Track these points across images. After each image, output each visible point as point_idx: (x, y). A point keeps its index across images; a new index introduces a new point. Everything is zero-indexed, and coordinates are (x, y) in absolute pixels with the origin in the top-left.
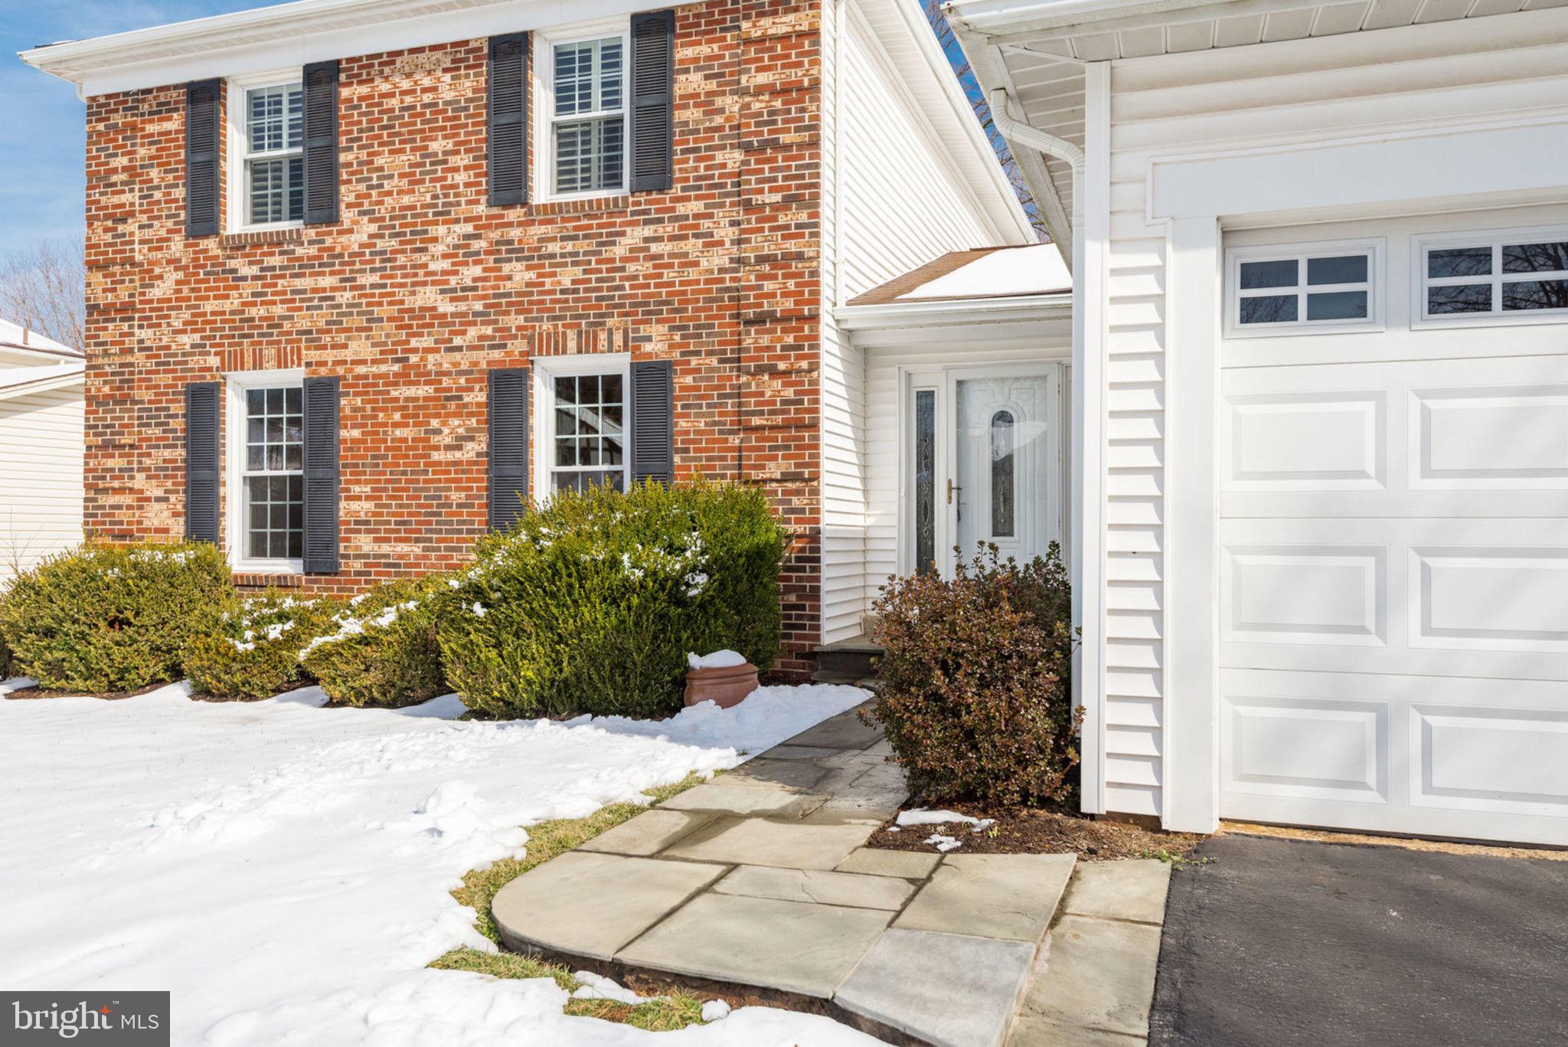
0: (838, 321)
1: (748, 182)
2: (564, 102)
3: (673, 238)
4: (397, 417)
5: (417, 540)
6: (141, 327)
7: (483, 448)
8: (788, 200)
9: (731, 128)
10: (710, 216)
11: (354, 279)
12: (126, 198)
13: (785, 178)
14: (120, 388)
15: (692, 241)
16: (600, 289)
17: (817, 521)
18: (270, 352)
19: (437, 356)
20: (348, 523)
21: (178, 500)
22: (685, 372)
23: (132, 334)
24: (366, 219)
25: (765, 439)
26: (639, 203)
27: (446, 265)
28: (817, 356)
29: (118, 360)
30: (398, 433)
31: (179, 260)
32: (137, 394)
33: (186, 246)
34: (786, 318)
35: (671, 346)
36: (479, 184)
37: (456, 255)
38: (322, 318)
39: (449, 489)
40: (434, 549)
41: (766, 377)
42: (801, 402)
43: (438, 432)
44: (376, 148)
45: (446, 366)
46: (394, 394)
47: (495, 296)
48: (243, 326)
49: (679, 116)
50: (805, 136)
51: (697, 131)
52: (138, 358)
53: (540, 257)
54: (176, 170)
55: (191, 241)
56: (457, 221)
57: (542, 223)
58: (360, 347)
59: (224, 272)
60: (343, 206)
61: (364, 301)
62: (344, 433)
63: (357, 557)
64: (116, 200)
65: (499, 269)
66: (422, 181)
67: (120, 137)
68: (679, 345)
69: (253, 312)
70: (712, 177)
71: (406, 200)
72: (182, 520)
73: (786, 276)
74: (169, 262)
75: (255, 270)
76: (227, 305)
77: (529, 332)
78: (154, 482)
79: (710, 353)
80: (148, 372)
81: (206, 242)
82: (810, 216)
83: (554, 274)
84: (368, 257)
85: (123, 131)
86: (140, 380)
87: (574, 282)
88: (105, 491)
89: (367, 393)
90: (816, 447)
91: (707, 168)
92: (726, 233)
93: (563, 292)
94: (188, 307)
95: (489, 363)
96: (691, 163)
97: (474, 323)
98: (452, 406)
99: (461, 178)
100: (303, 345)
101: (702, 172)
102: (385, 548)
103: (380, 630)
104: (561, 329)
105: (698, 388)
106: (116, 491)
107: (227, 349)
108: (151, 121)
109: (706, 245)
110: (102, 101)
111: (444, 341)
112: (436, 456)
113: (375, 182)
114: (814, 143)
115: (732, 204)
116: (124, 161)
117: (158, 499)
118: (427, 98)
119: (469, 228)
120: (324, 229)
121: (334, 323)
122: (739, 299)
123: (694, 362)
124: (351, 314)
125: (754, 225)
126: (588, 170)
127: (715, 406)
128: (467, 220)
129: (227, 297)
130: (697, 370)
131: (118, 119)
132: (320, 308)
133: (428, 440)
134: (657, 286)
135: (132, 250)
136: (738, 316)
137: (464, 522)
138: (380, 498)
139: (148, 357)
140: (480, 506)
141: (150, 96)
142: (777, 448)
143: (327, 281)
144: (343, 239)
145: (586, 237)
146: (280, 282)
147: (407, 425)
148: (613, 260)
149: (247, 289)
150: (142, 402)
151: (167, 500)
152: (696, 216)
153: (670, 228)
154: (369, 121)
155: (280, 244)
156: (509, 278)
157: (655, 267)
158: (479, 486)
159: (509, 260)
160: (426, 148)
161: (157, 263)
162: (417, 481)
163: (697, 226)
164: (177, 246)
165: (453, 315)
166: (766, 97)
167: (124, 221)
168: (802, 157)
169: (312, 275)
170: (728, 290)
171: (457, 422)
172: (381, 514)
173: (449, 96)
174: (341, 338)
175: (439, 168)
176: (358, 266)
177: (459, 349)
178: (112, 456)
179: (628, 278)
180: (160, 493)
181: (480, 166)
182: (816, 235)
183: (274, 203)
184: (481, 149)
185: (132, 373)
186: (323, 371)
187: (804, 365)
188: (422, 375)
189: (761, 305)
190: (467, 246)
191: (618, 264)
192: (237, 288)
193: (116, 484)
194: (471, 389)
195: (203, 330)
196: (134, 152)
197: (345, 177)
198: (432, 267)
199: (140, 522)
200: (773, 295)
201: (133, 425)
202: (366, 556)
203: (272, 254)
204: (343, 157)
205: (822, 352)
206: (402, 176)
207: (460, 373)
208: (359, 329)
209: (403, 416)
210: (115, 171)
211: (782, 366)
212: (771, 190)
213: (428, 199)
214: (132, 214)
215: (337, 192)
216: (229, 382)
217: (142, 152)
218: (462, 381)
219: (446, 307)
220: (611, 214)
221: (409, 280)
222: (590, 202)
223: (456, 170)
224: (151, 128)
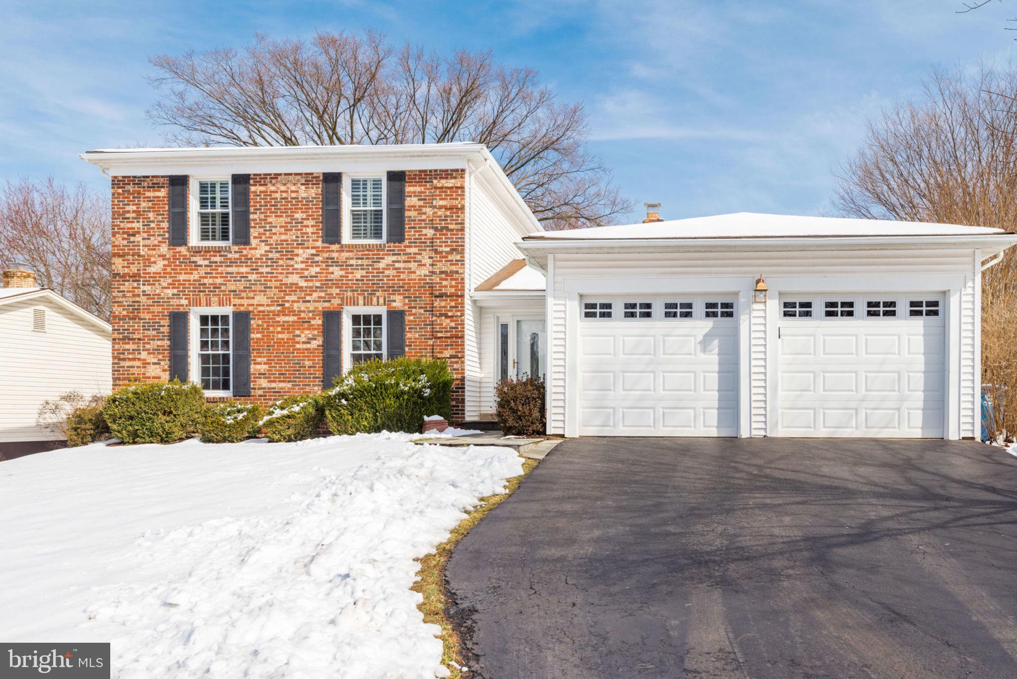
0: (471, 297)
1: (436, 242)
2: (355, 202)
3: (405, 262)
4: (279, 329)
5: (289, 382)
6: (144, 285)
7: (321, 343)
8: (453, 250)
9: (429, 220)
10: (421, 254)
11: (258, 269)
12: (135, 225)
13: (451, 242)
14: (132, 313)
15: (413, 263)
16: (374, 280)
17: (464, 373)
18: (215, 299)
19: (299, 304)
20: (255, 374)
21: (166, 364)
22: (410, 315)
23: (139, 288)
24: (263, 244)
25: (443, 342)
26: (390, 247)
27: (303, 266)
28: (463, 311)
29: (131, 300)
30: (280, 336)
31: (165, 256)
32: (142, 315)
33: (169, 249)
34: (451, 296)
35: (404, 304)
36: (318, 233)
37: (308, 262)
38: (241, 286)
39: (304, 360)
40: (297, 385)
41: (443, 318)
42: (458, 328)
43: (299, 336)
44: (268, 214)
45: (303, 309)
46: (277, 319)
47: (326, 280)
48: (200, 287)
49: (407, 214)
50: (459, 227)
51: (415, 220)
52: (143, 299)
53: (346, 266)
54: (164, 215)
55: (171, 247)
56: (308, 248)
57: (347, 251)
58: (260, 299)
59: (190, 262)
60: (252, 238)
61: (263, 279)
62: (252, 336)
63: (259, 389)
64: (129, 225)
65: (328, 269)
66: (291, 230)
67: (131, 197)
68: (408, 304)
69: (206, 281)
70: (421, 239)
71: (283, 237)
72: (168, 373)
73: (451, 280)
74: (159, 256)
75: (207, 262)
76: (192, 277)
77: (342, 296)
78: (152, 356)
79: (421, 308)
80: (147, 306)
81: (180, 248)
82: (461, 257)
83: (353, 273)
84: (264, 260)
85: (132, 194)
86: (143, 309)
87: (362, 276)
88: (124, 359)
89: (264, 319)
90: (463, 345)
91: (419, 235)
92: (428, 261)
93: (357, 280)
94: (170, 277)
95: (323, 308)
96: (412, 233)
97: (316, 291)
98: (306, 325)
99: (310, 230)
100: (232, 296)
101: (417, 237)
102: (273, 385)
103: (295, 413)
104: (356, 296)
105: (415, 321)
106: (129, 359)
107: (192, 297)
108: (148, 191)
109: (419, 265)
110: (121, 179)
111: (302, 298)
112: (298, 346)
113: (268, 228)
114: (462, 230)
115: (430, 250)
116: (134, 208)
117: (154, 364)
118: (294, 195)
119: (314, 251)
120: (242, 247)
121: (248, 288)
122: (432, 287)
123: (414, 311)
124: (256, 284)
125: (438, 259)
126: (366, 230)
127: (422, 328)
128: (312, 248)
129: (191, 274)
130: (415, 314)
131: (130, 188)
132: (241, 281)
133: (294, 339)
134: (398, 280)
135: (139, 249)
136: (432, 294)
137: (311, 374)
138: (271, 364)
139: (148, 299)
140: (319, 367)
141: (148, 179)
142: (448, 345)
143: (244, 270)
144: (253, 252)
145: (367, 258)
146: (220, 269)
147: (284, 333)
148: (379, 269)
149: (202, 271)
150: (145, 319)
151: (159, 364)
152: (415, 254)
153: (403, 258)
154: (265, 202)
155: (220, 252)
156: (332, 273)
157: (397, 272)
158: (319, 359)
159: (333, 266)
160: (293, 216)
161: (153, 256)
162: (289, 357)
163: (415, 258)
164: (164, 249)
165: (306, 287)
166: (443, 210)
167: (134, 235)
168: (458, 235)
169: (236, 266)
170: (428, 283)
171: (308, 332)
172: (272, 371)
173: (304, 195)
174: (251, 295)
175: (299, 225)
176: (259, 264)
177: (309, 301)
178: (129, 343)
179: (386, 276)
180: (156, 360)
181: (319, 226)
182: (463, 264)
183: (212, 232)
184: (319, 219)
185: (140, 306)
186: (242, 309)
187: (459, 314)
188: (292, 312)
189: (441, 290)
190: (313, 259)
191: (381, 270)
192: (197, 270)
193: (131, 356)
194: (315, 319)
195: (179, 288)
196: (140, 204)
197: (253, 225)
198: (296, 266)
199: (145, 374)
200: (446, 286)
201: (140, 330)
202: (264, 388)
203: (216, 256)
204: (252, 217)
205: (465, 309)
206: (281, 227)
207: (309, 312)
208: (260, 291)
209: (282, 329)
210: (129, 212)
211: (450, 314)
212: (445, 246)
213: (294, 238)
214: (139, 233)
215: (249, 232)
216: (192, 312)
217: (143, 204)
218: (311, 315)
219: (303, 283)
220: (378, 250)
221: (285, 272)
222: (369, 245)
223: (307, 226)
224: (148, 194)
